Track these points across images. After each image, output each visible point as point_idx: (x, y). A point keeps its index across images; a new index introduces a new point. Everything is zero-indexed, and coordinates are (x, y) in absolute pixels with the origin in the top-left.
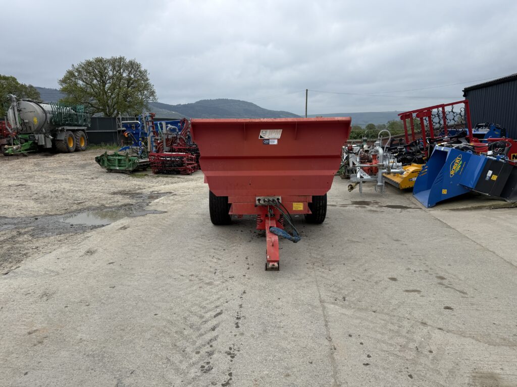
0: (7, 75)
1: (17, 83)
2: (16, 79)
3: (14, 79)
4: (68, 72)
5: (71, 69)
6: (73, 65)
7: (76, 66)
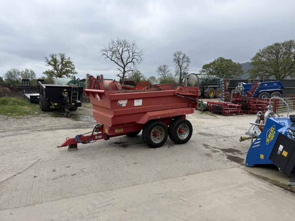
0: (228, 59)
1: (232, 62)
2: (231, 60)
3: (230, 60)
4: (257, 54)
5: (259, 52)
6: (260, 50)
7: (261, 50)
